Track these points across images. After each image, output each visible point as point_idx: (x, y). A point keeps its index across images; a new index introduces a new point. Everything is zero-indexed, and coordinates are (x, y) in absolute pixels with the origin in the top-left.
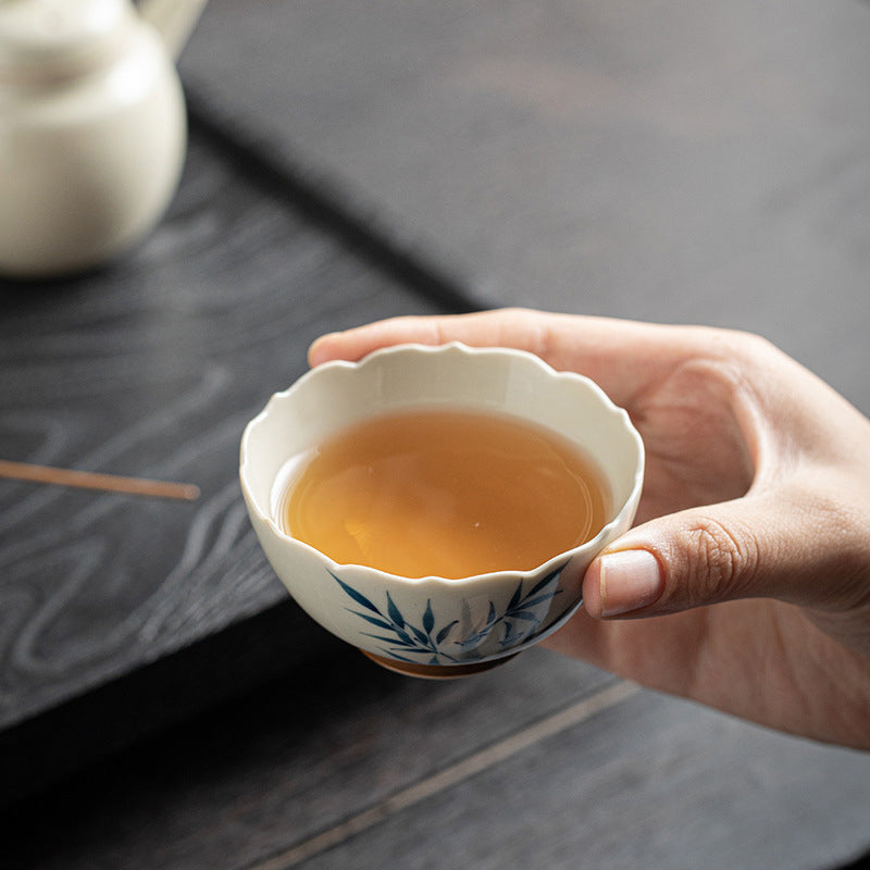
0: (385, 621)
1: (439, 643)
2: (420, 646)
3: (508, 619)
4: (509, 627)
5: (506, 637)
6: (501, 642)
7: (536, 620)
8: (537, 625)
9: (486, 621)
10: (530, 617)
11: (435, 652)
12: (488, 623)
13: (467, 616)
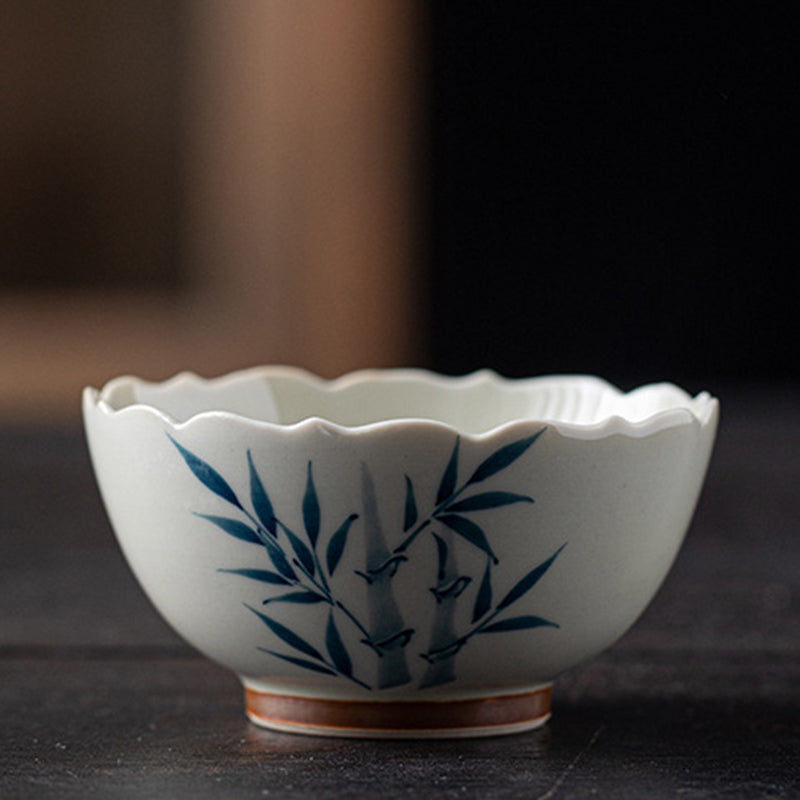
0: (246, 521)
1: (331, 573)
2: (305, 583)
3: (437, 527)
4: (443, 549)
5: (441, 575)
6: (433, 590)
7: (490, 554)
8: (494, 569)
9: (402, 523)
10: (476, 537)
11: (330, 601)
12: (406, 528)
13: (371, 505)
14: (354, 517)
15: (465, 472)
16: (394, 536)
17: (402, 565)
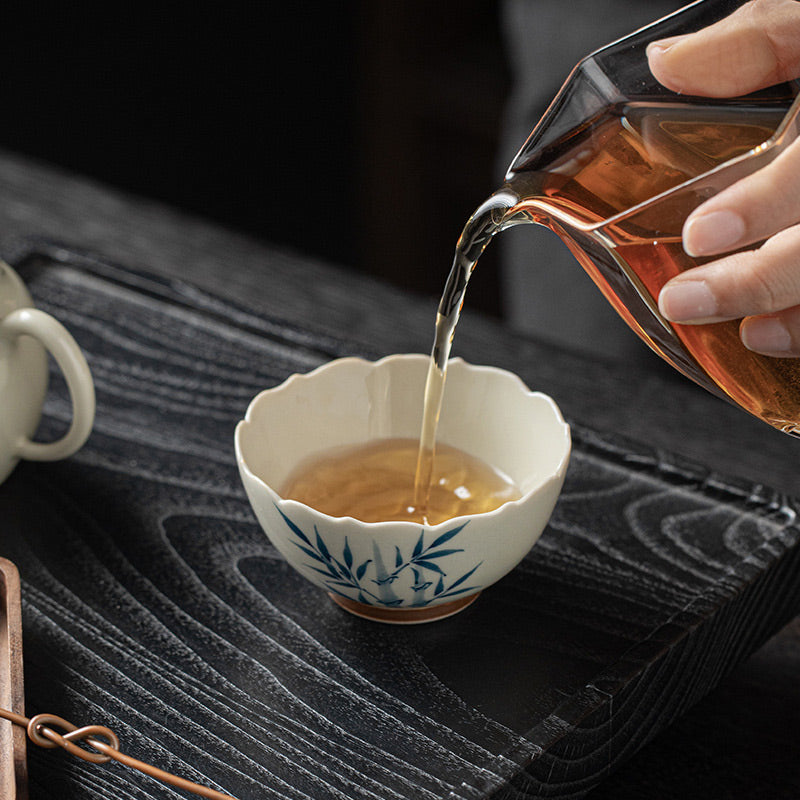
0: (315, 552)
1: (359, 579)
2: (346, 580)
3: (414, 566)
4: (417, 574)
5: (416, 583)
6: (413, 588)
7: (442, 573)
8: (444, 578)
9: (395, 564)
10: (435, 568)
11: (359, 588)
12: (397, 566)
13: (378, 557)
14: (370, 561)
15: (427, 544)
16: (391, 569)
17: (396, 579)
